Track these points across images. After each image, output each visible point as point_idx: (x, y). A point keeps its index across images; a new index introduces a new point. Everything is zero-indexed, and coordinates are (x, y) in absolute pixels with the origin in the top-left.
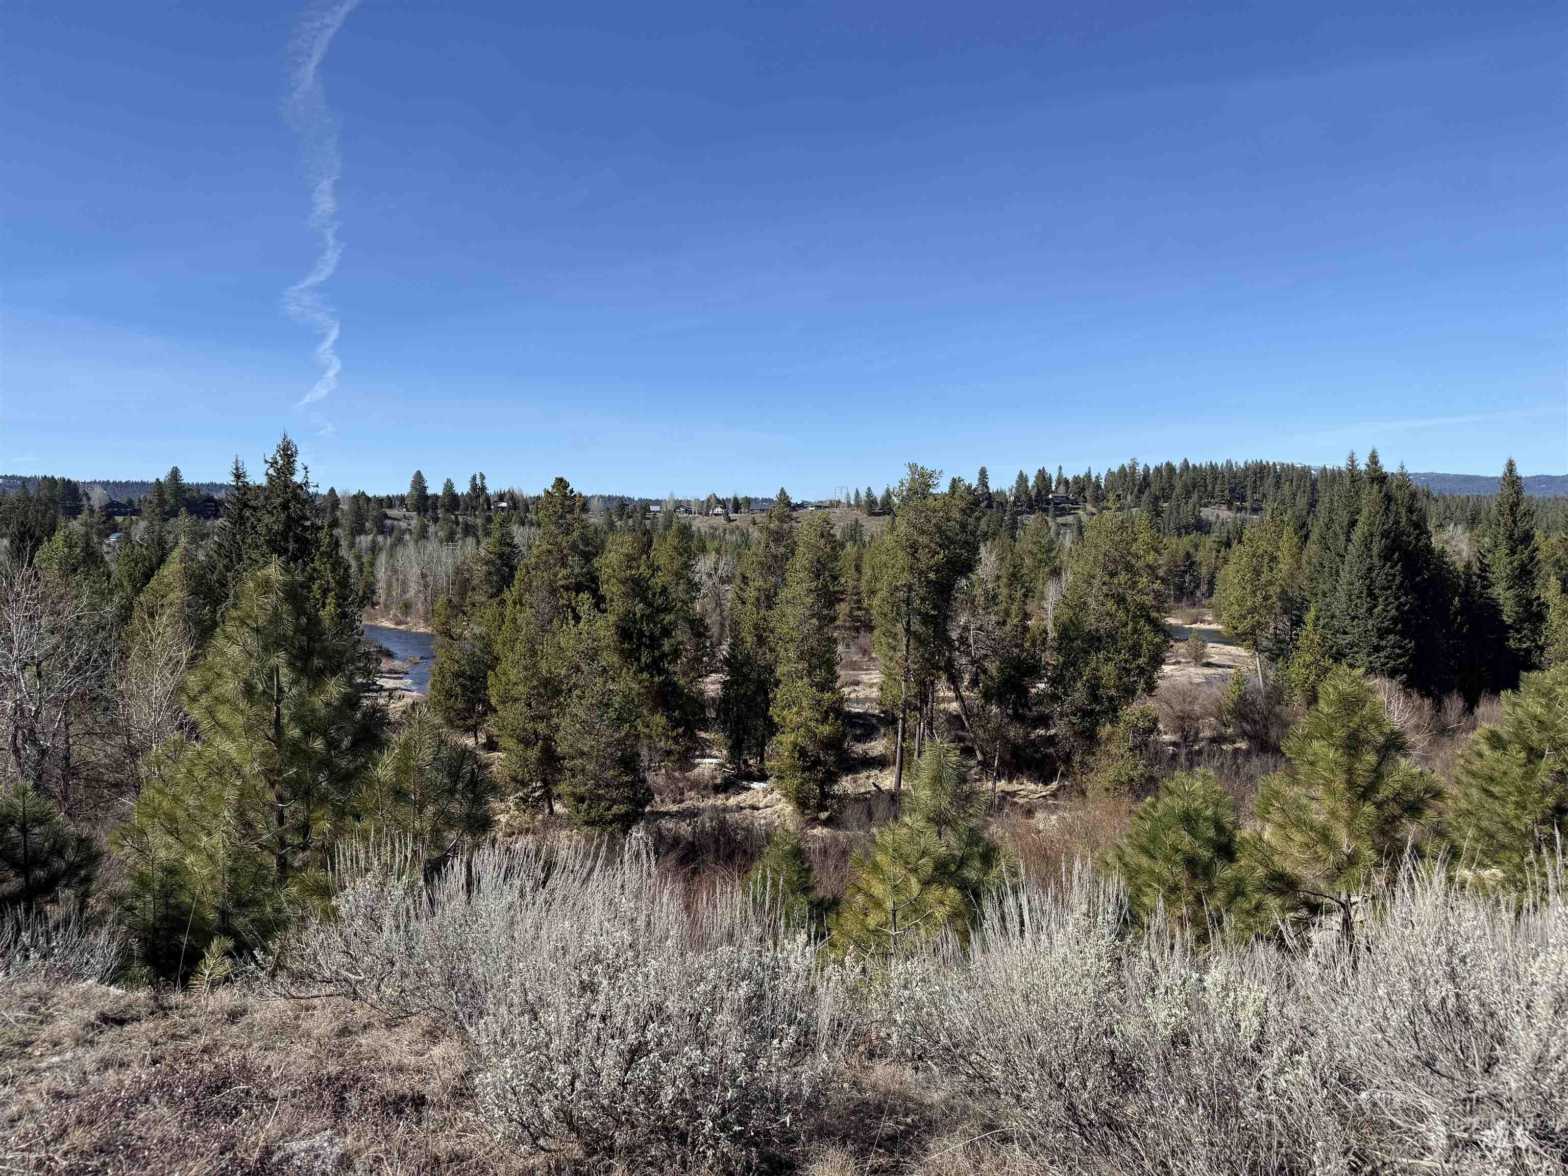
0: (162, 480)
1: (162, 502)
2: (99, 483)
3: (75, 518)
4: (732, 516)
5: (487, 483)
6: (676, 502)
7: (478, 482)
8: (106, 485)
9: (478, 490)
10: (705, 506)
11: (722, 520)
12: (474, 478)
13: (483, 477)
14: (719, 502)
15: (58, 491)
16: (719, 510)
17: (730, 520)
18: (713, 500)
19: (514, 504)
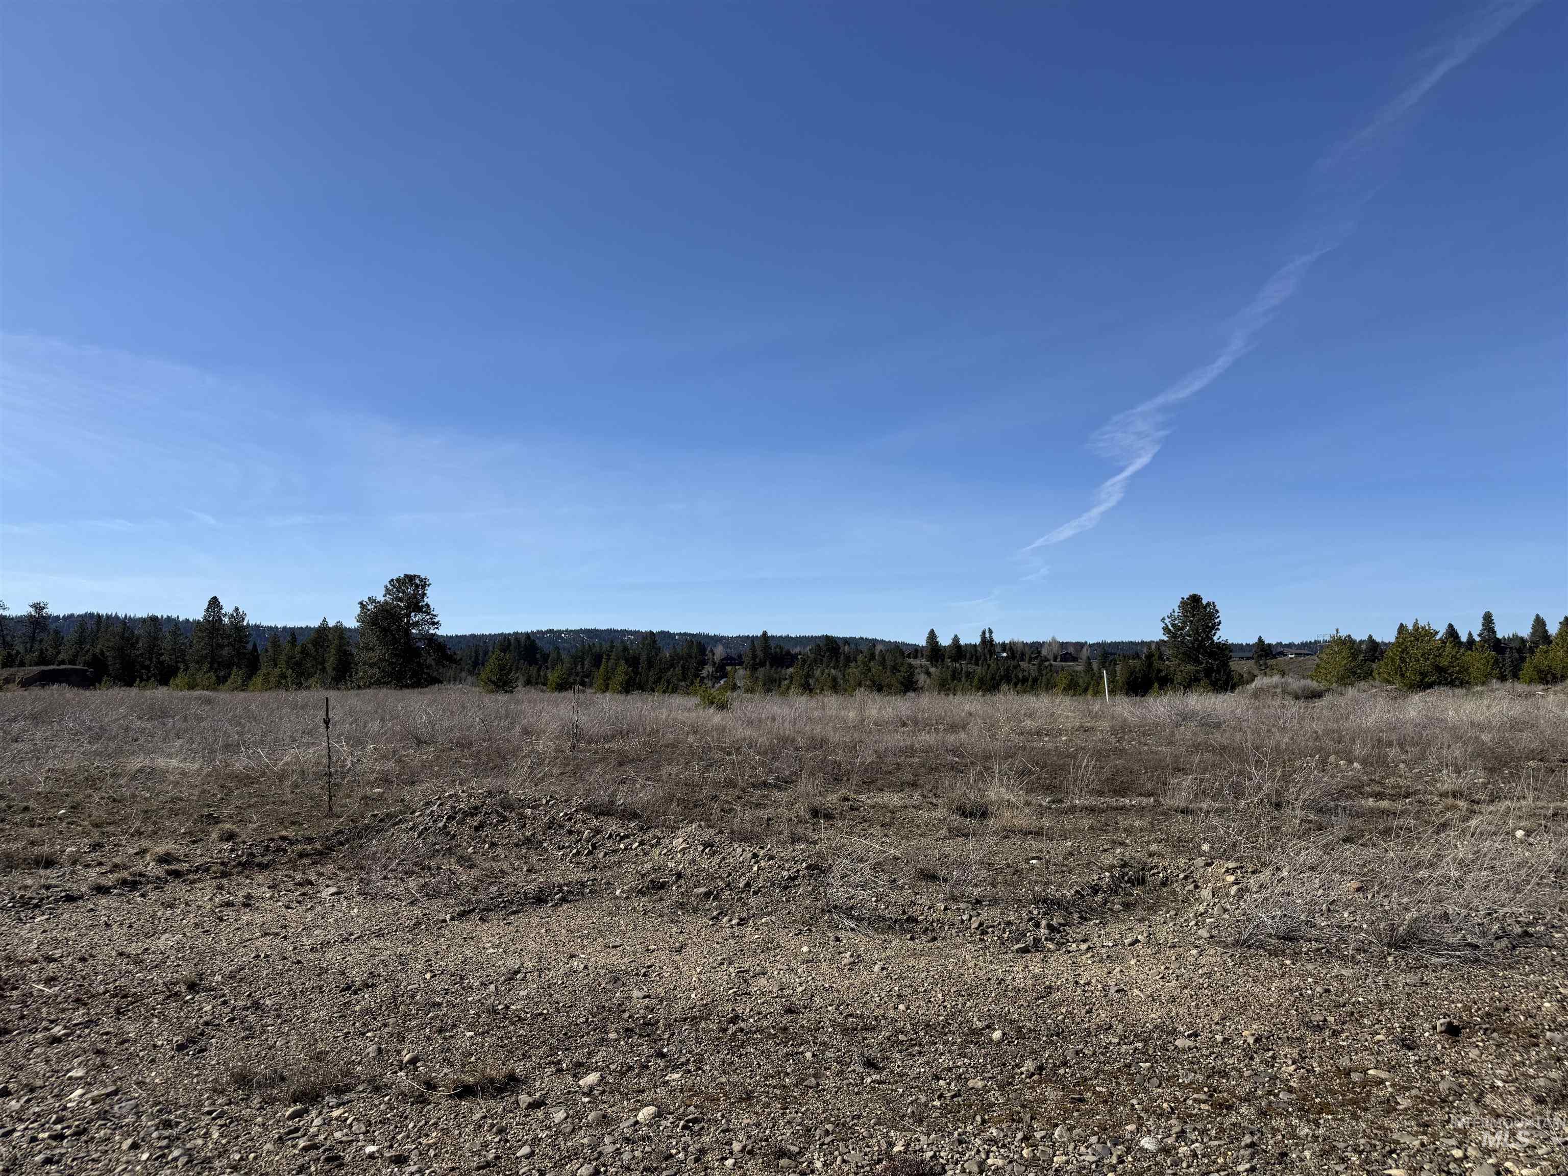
1: (754, 656)
5: (995, 636)
7: (987, 635)
9: (986, 641)
12: (984, 633)
13: (991, 632)
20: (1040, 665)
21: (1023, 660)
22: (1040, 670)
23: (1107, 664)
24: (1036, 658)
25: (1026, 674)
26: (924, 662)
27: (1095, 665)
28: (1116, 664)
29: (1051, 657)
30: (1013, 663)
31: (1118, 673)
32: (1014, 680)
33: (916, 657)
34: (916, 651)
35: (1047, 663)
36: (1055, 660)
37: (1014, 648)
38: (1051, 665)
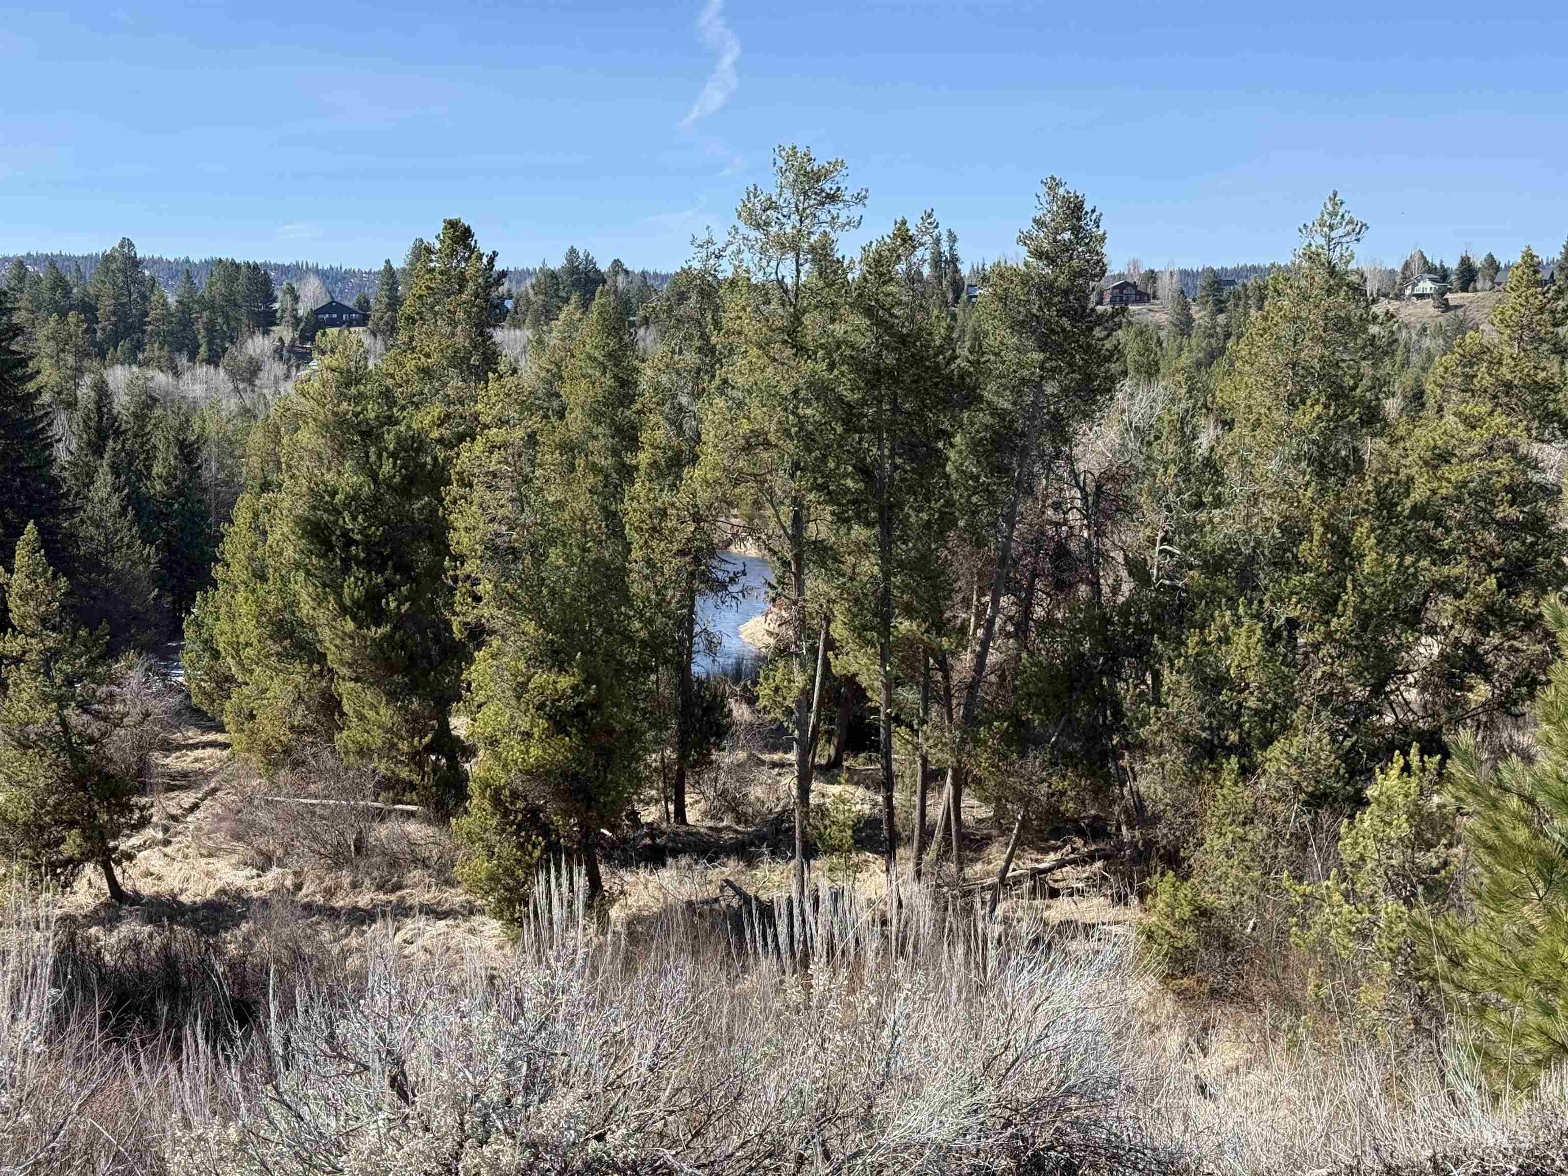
0: (398, 264)
2: (317, 271)
3: (266, 333)
4: (1453, 298)
7: (945, 247)
8: (328, 277)
10: (1398, 279)
11: (1429, 308)
12: (938, 241)
13: (953, 238)
14: (1431, 269)
15: (241, 285)
16: (1426, 286)
17: (1446, 307)
18: (1415, 266)
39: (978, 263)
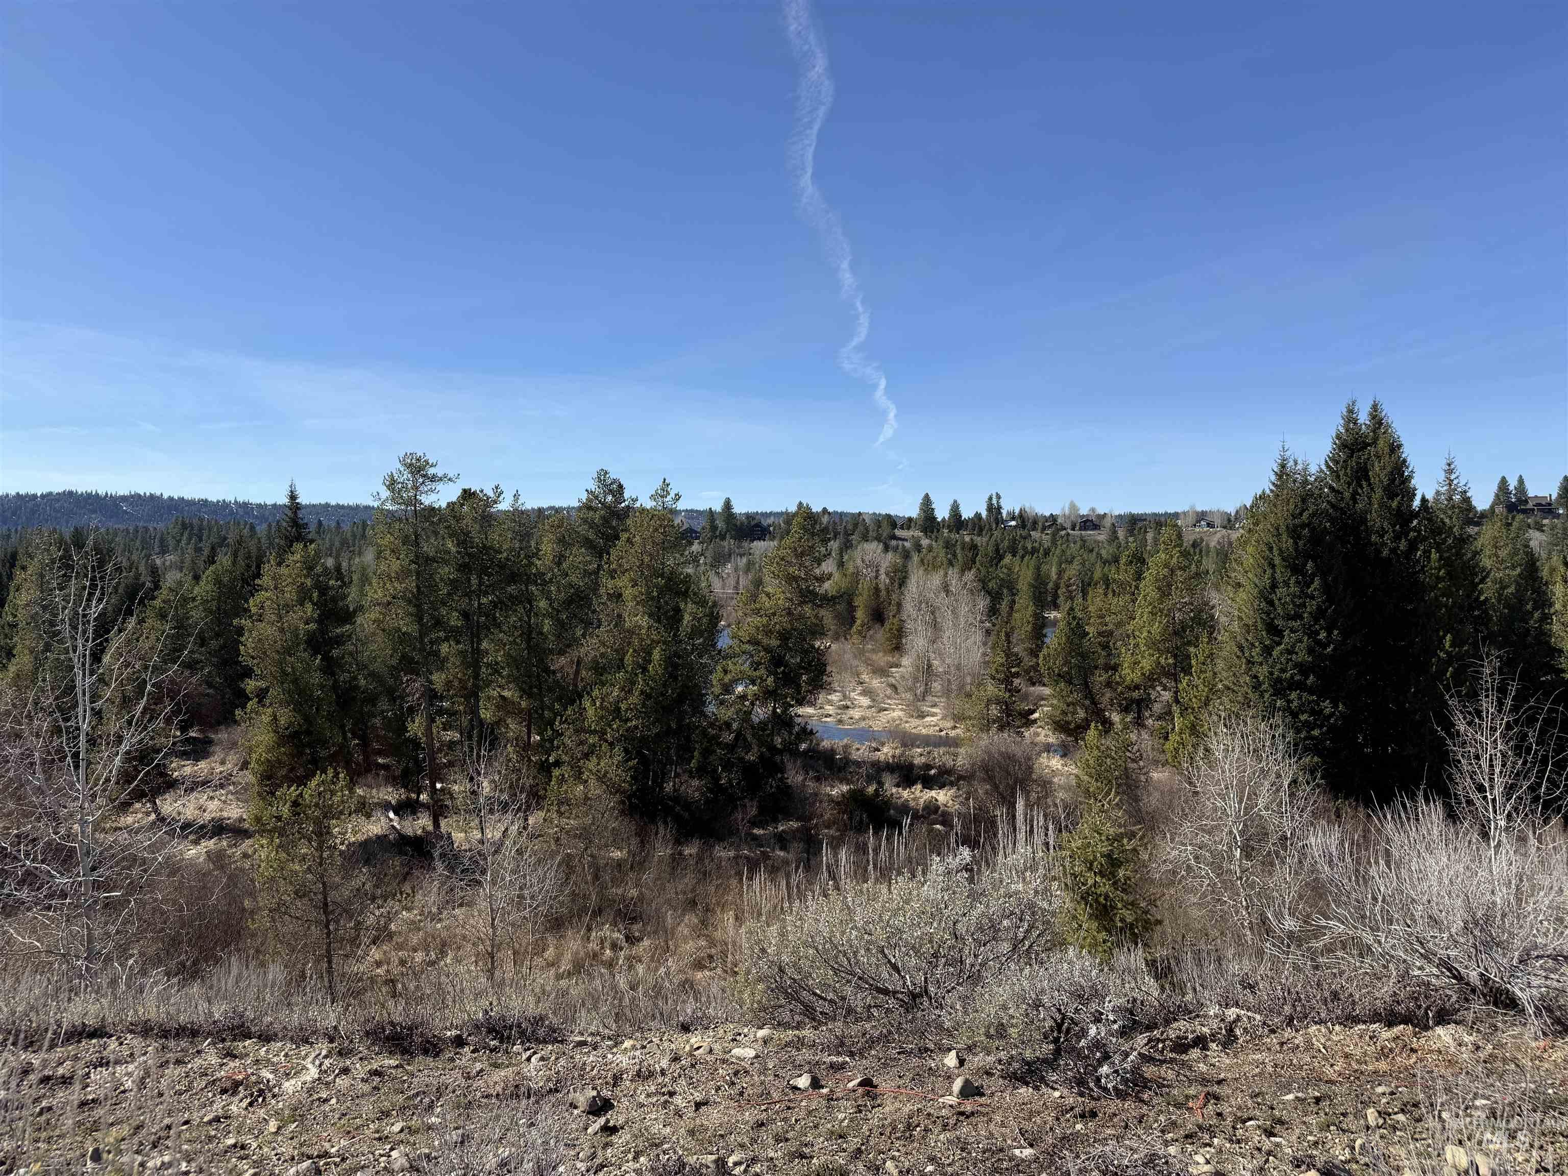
0: (715, 509)
1: (714, 528)
5: (1003, 503)
6: (1197, 513)
7: (994, 501)
9: (994, 509)
12: (990, 498)
13: (998, 497)
19: (1023, 521)
20: (1054, 535)
21: (1034, 529)
22: (1054, 541)
23: (1136, 532)
24: (1050, 526)
25: (1036, 545)
26: (918, 533)
27: (1121, 534)
28: (1146, 532)
29: (1068, 525)
30: (1024, 533)
31: (1149, 541)
32: (1021, 552)
33: (909, 528)
34: (909, 523)
35: (1063, 533)
36: (1073, 529)
37: (1025, 515)
38: (1068, 534)
39: (1010, 509)
